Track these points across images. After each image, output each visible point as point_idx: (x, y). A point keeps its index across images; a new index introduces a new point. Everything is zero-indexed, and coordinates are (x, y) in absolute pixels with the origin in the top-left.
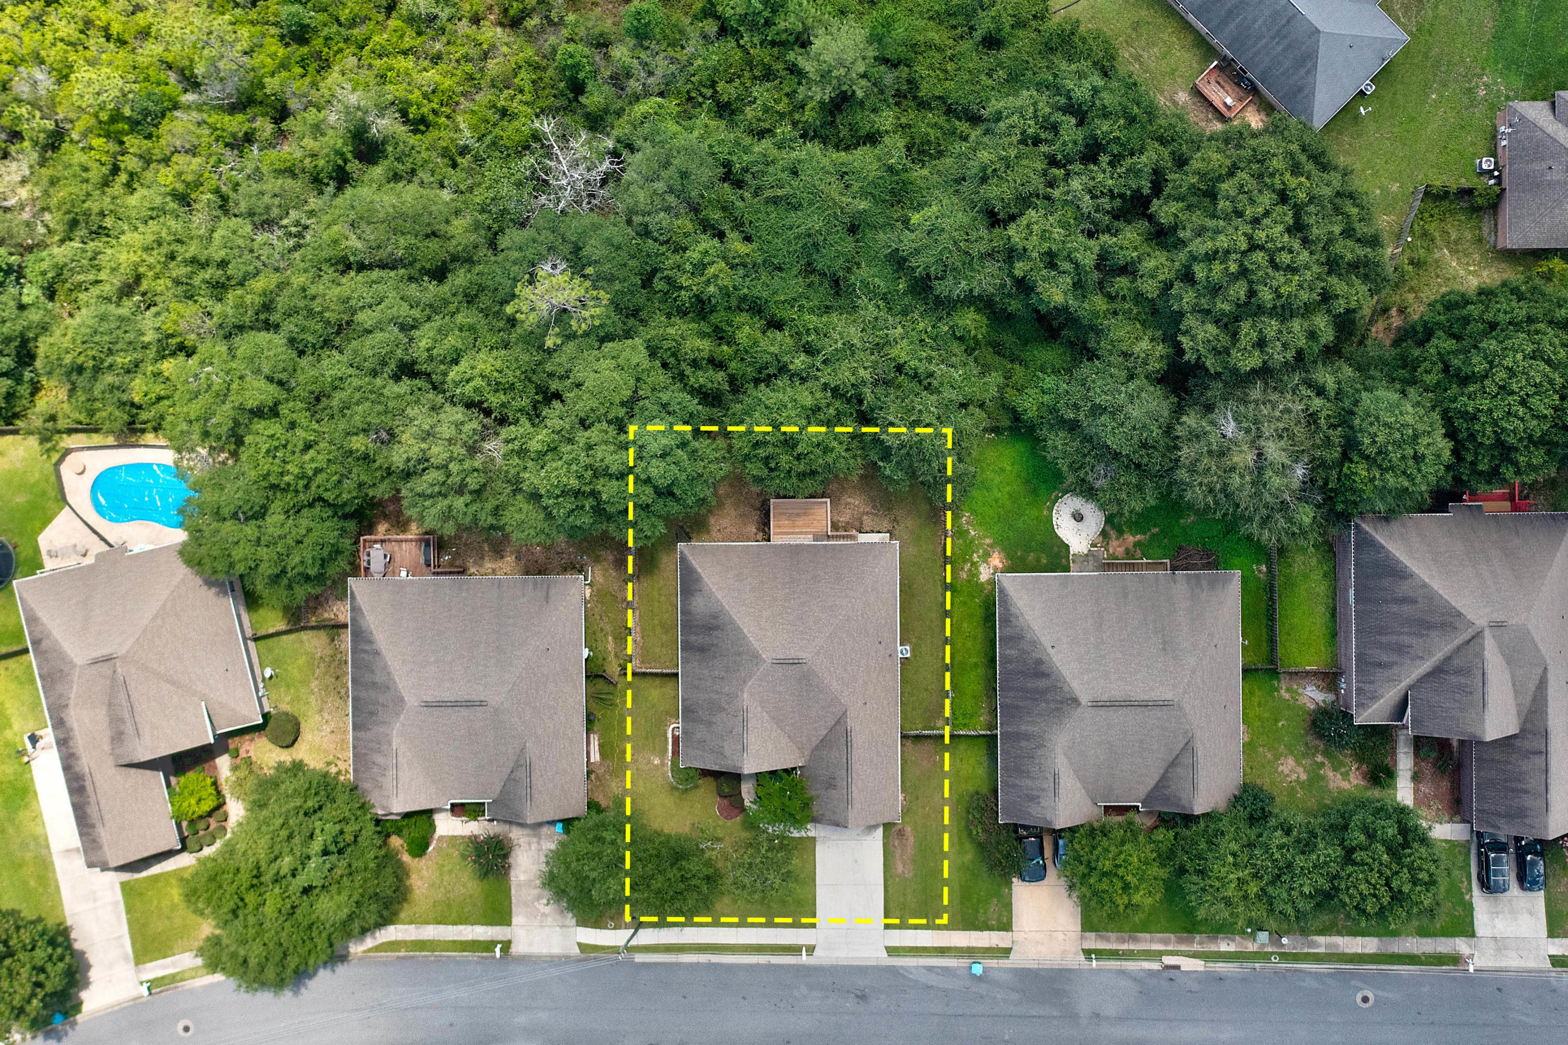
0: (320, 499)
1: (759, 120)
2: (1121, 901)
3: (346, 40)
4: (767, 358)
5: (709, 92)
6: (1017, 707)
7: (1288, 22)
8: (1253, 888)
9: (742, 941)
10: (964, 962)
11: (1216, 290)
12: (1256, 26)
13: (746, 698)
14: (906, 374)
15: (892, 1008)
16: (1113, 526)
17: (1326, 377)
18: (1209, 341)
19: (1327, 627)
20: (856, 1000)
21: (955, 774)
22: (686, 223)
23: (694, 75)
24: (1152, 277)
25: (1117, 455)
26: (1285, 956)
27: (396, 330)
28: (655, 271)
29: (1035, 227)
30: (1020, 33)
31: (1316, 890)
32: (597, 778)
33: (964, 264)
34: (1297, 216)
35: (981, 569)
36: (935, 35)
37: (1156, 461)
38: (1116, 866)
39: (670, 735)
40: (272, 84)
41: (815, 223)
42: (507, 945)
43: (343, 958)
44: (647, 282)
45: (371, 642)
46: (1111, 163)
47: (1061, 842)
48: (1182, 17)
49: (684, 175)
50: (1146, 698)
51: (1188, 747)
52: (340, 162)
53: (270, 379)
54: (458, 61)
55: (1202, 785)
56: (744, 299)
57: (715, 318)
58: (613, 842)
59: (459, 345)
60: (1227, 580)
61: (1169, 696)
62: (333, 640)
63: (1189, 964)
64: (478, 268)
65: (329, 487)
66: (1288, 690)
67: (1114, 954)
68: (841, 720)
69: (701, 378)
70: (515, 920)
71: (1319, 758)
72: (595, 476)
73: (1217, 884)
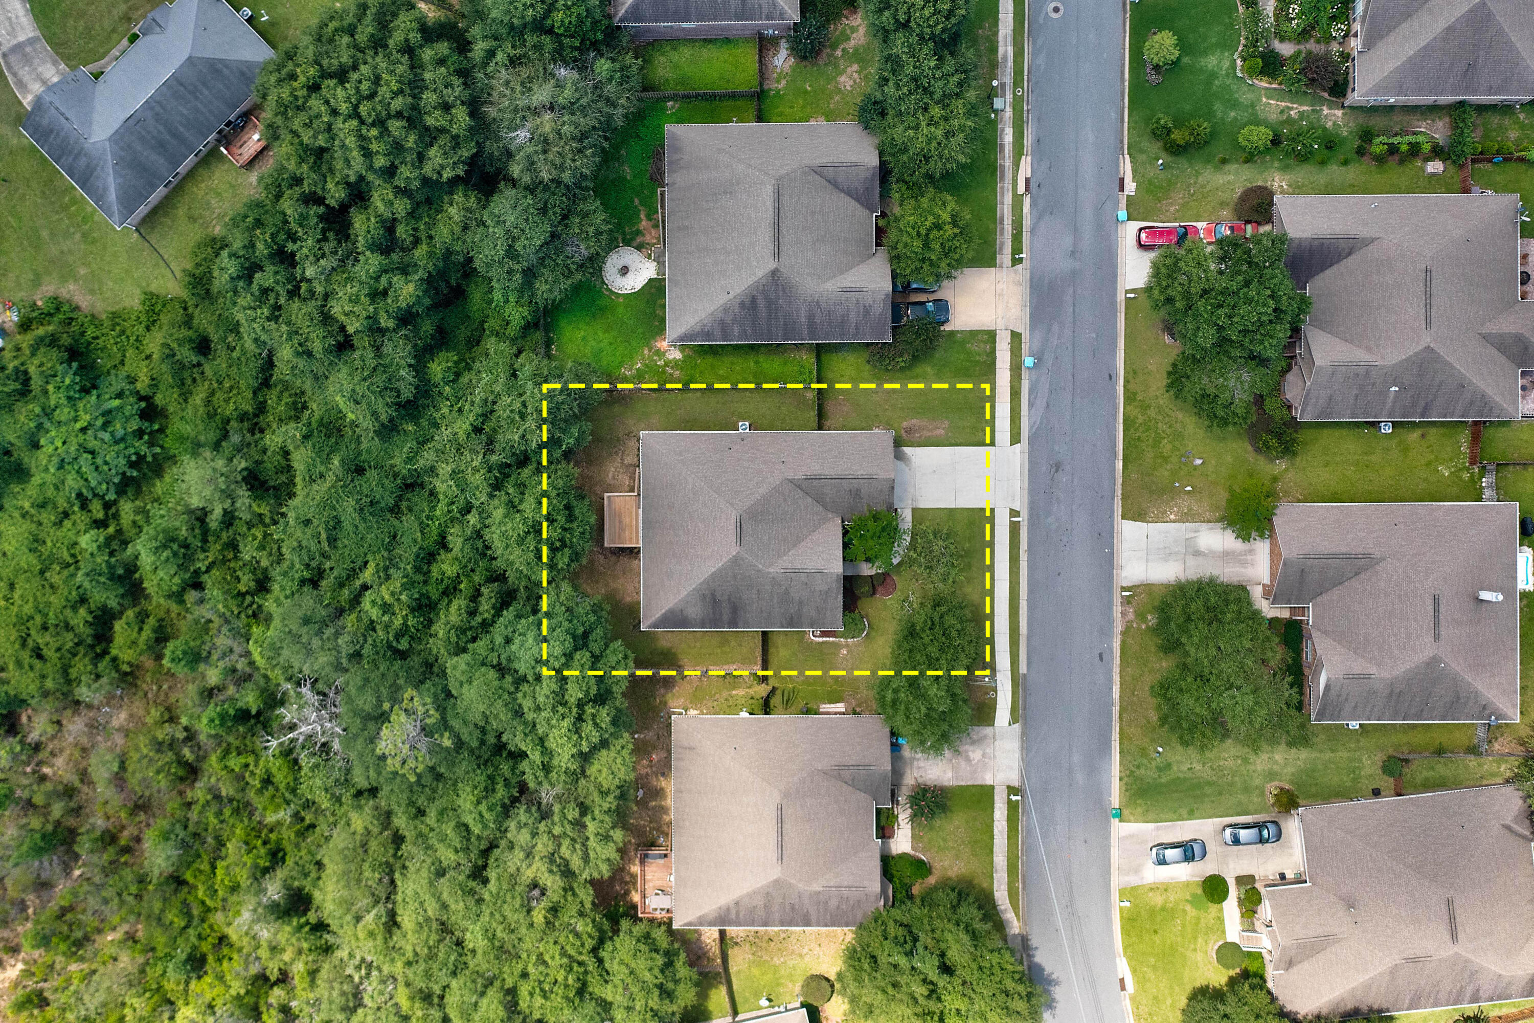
0: (594, 951)
1: (271, 554)
2: (950, 231)
3: (203, 920)
4: (467, 548)
5: (249, 599)
6: (785, 324)
7: (181, 84)
8: (936, 111)
9: (1007, 576)
10: (1025, 375)
11: (398, 147)
12: (185, 112)
13: (775, 569)
14: (483, 423)
15: (1067, 439)
16: (633, 239)
17: (479, 49)
18: (445, 153)
19: (721, 47)
20: (1060, 472)
21: (855, 381)
22: (350, 620)
23: (232, 612)
24: (392, 204)
25: (554, 236)
26: (1017, 83)
27: (442, 880)
28: (390, 647)
29: (347, 308)
30: (196, 322)
31: (935, 54)
32: (859, 705)
33: (385, 372)
34: (331, 76)
35: (671, 357)
36: (198, 398)
37: (558, 201)
38: (918, 234)
39: (821, 639)
40: (237, 987)
41: (349, 505)
42: (1012, 790)
43: (1024, 940)
44: (403, 655)
45: (728, 909)
46: (294, 242)
47: (914, 286)
48: (184, 178)
49: (306, 621)
50: (771, 209)
51: (817, 171)
52: (307, 928)
53: (483, 994)
54: (222, 822)
55: (853, 159)
56: (417, 569)
57: (434, 596)
58: (896, 691)
59: (452, 824)
60: (674, 137)
61: (769, 189)
62: (736, 944)
63: (1025, 169)
64: (395, 807)
65: (579, 943)
66: (778, 82)
67: (1017, 237)
68: (797, 484)
69: (486, 607)
70: (989, 782)
71: (839, 53)
72: (564, 704)
73: (934, 144)
